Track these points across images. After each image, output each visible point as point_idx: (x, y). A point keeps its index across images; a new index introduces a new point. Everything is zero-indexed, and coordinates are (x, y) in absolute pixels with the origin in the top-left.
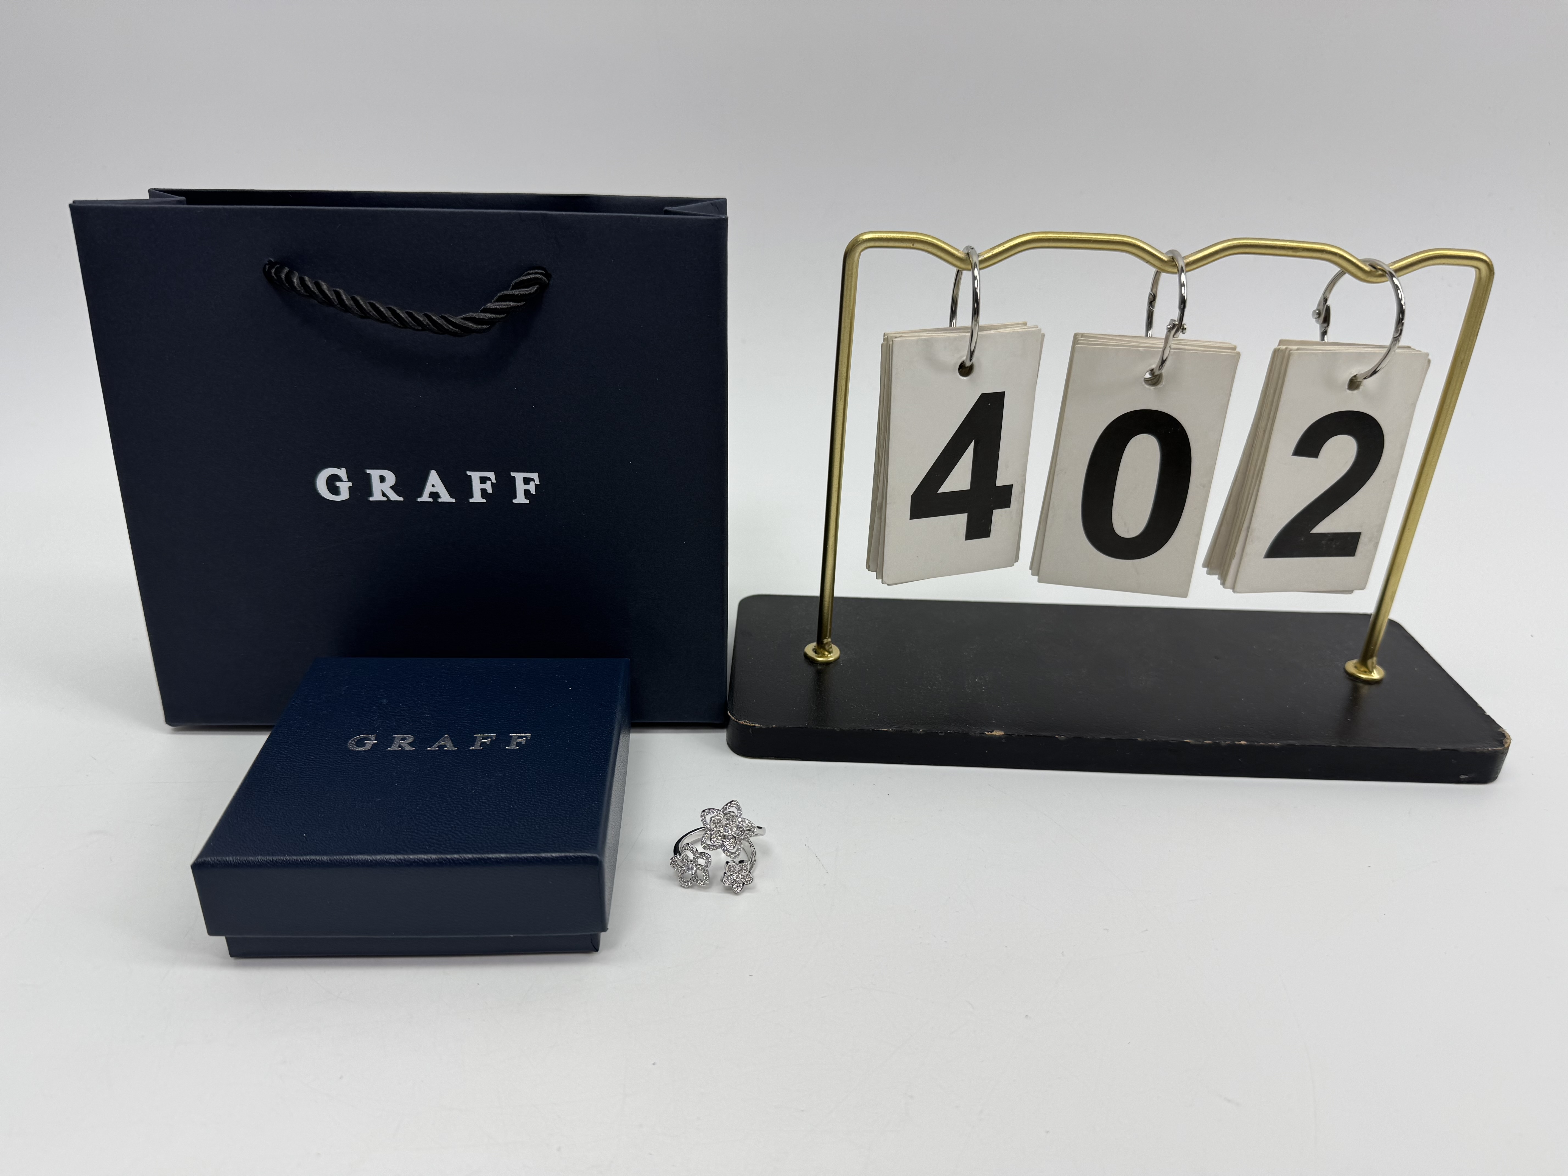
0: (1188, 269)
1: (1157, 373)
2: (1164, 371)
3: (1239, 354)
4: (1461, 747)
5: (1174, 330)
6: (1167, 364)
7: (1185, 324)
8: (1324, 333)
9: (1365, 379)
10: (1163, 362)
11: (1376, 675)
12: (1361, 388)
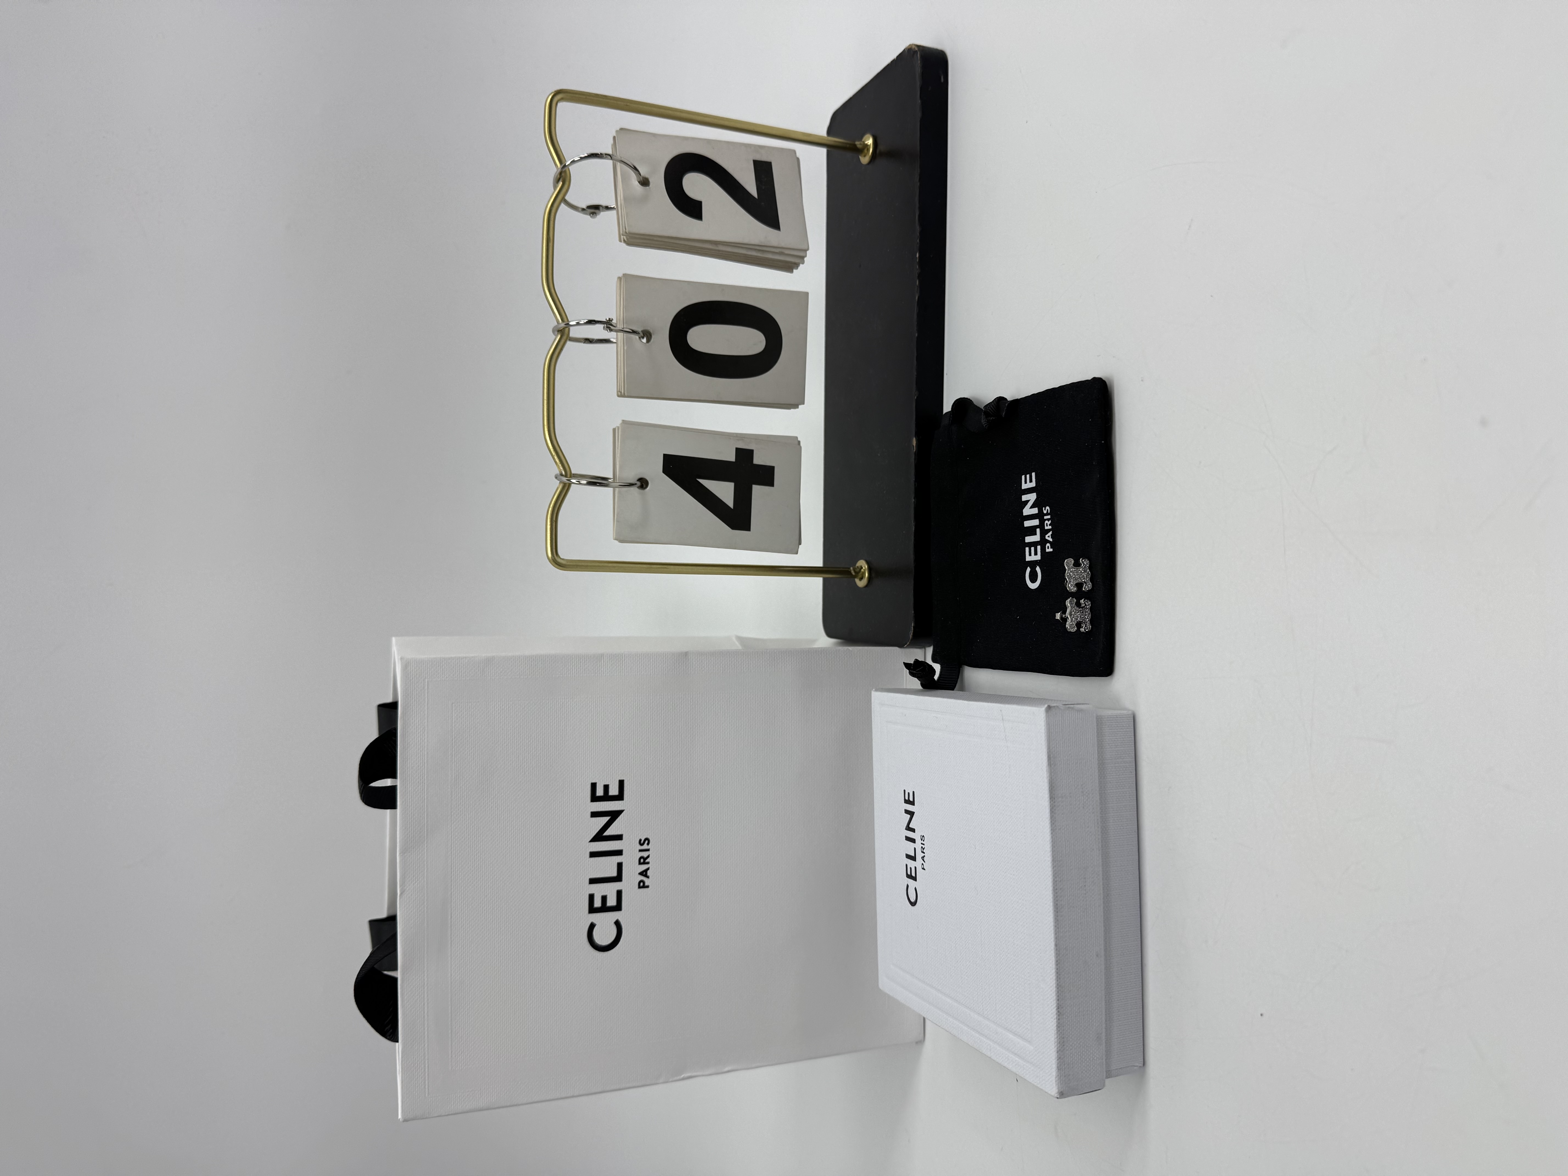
0: (566, 320)
1: (642, 335)
2: (639, 330)
3: (625, 275)
4: (918, 84)
5: (610, 326)
6: (635, 329)
7: (606, 319)
8: (607, 208)
9: (640, 175)
10: (634, 332)
11: (870, 141)
12: (647, 176)
